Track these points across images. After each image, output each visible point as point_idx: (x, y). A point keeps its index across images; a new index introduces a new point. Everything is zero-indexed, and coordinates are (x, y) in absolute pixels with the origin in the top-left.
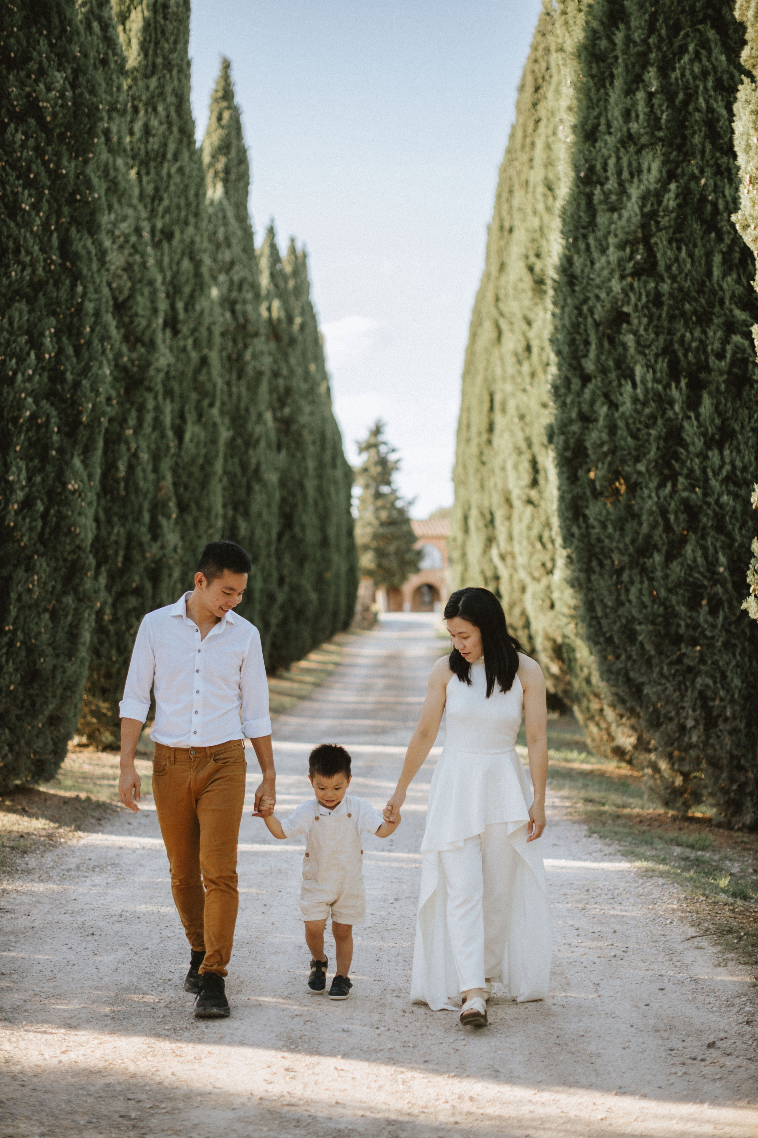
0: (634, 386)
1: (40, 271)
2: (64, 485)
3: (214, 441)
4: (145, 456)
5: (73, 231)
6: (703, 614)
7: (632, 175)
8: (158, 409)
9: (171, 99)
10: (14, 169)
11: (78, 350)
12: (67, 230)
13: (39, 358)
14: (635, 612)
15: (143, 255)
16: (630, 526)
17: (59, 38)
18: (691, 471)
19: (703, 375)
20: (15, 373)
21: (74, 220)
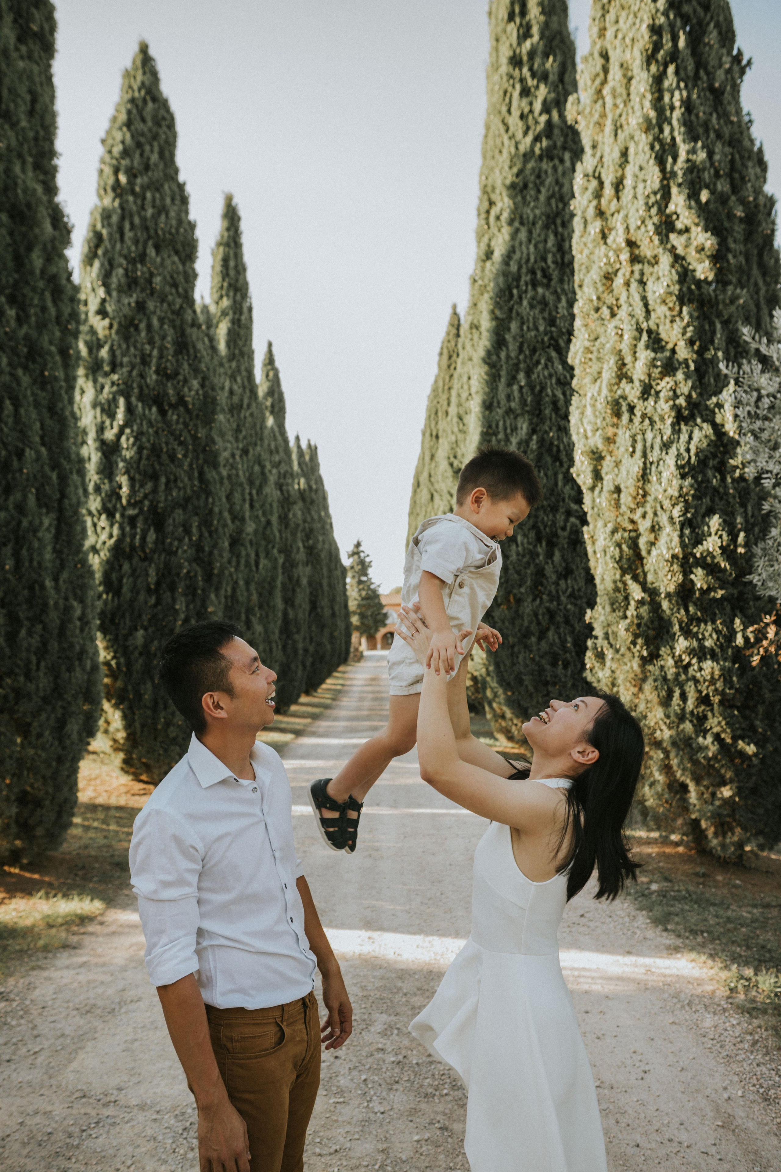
0: (517, 546)
1: (189, 491)
2: (206, 609)
3: (275, 568)
4: (241, 583)
5: (206, 468)
6: (560, 670)
7: (512, 431)
8: (248, 555)
9: (244, 373)
10: (172, 434)
11: (210, 533)
12: (202, 468)
13: (190, 539)
14: (522, 668)
15: (237, 469)
16: (518, 622)
17: (194, 360)
18: (550, 592)
19: (555, 540)
20: (177, 549)
21: (206, 461)
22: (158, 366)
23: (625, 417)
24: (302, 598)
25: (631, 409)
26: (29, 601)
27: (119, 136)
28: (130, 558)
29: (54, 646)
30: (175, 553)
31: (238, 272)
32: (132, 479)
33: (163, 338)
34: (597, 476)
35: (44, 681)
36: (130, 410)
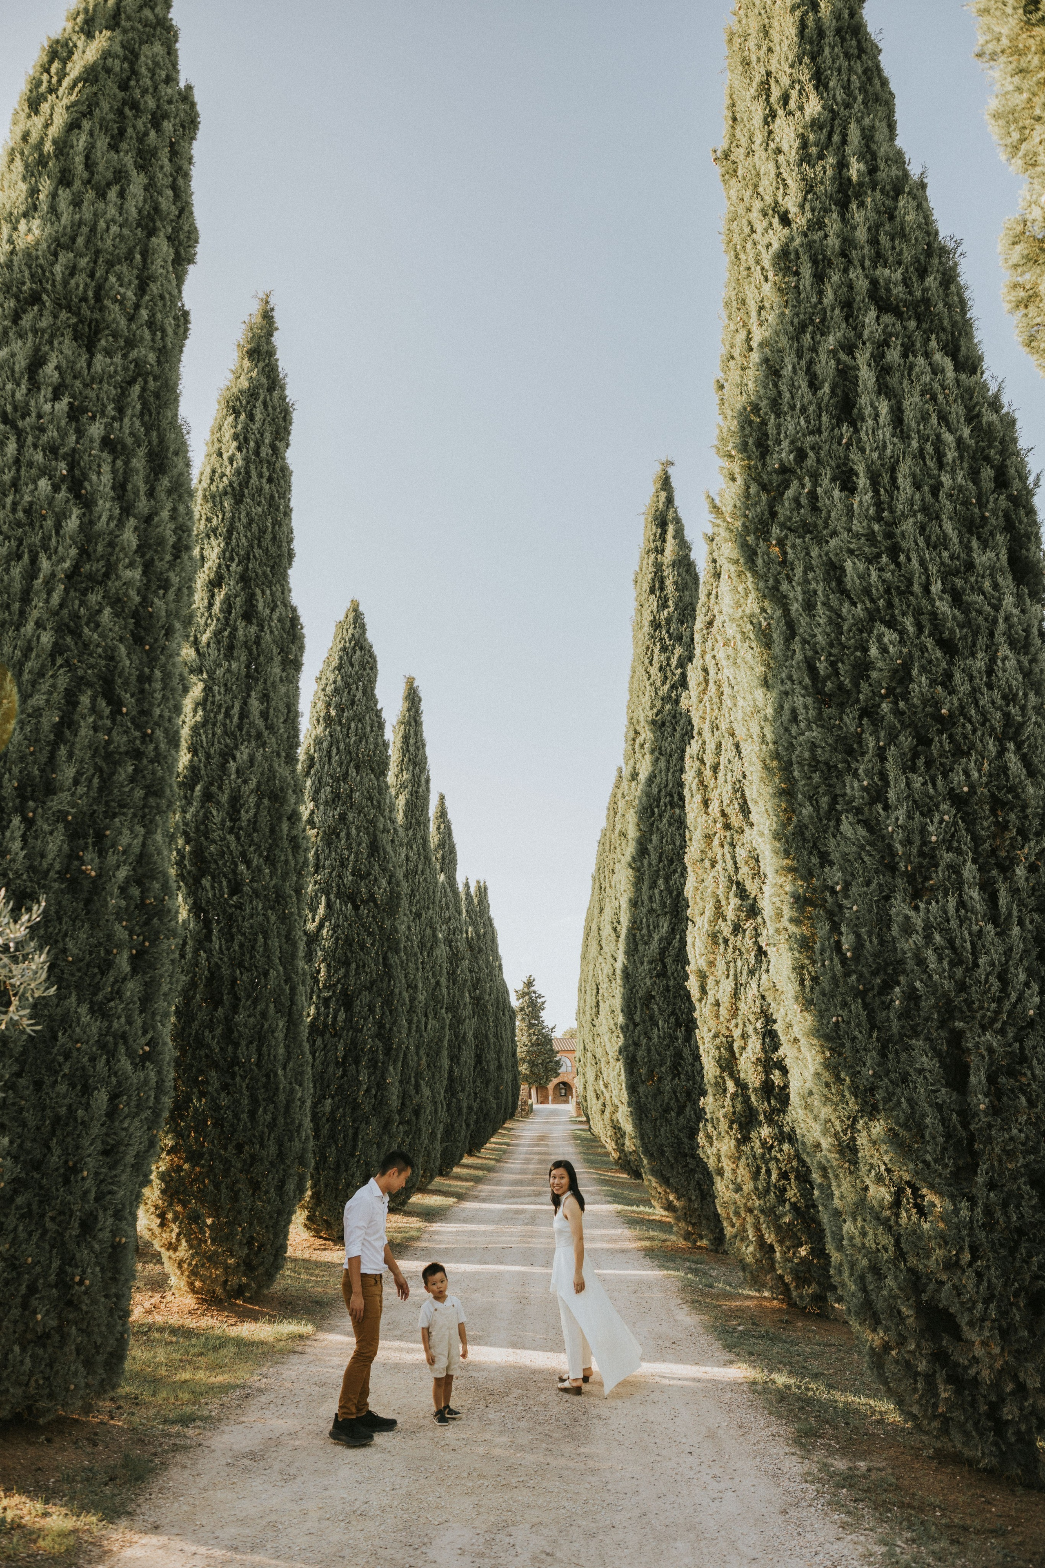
0: (659, 1030)
1: (374, 975)
2: (385, 1080)
3: (443, 1028)
5: (389, 954)
7: (654, 928)
8: (419, 1021)
10: (363, 926)
11: (391, 1012)
12: (386, 954)
13: (374, 1018)
14: (664, 1141)
16: (659, 1098)
17: (383, 861)
20: (363, 1026)
21: (389, 948)
22: (354, 867)
23: (722, 947)
24: (467, 1056)
25: (726, 941)
26: (266, 1086)
27: (332, 678)
28: (322, 1034)
29: (281, 1120)
30: (361, 1030)
31: (418, 748)
32: (329, 965)
33: (359, 844)
34: (703, 991)
35: (273, 1149)
36: (329, 906)
